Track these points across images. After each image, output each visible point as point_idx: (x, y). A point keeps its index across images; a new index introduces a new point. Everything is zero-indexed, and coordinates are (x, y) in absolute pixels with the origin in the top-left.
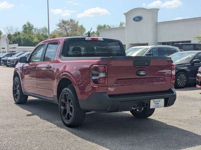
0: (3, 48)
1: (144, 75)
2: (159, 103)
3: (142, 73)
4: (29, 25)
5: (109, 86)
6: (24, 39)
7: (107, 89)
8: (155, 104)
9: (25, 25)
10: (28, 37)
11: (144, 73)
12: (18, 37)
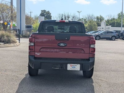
0: (102, 28)
1: (63, 46)
2: (75, 67)
3: (62, 45)
4: (122, 13)
5: (36, 52)
6: (117, 22)
7: (35, 53)
8: (72, 67)
9: (119, 14)
10: (119, 21)
11: (64, 45)
12: (113, 21)
